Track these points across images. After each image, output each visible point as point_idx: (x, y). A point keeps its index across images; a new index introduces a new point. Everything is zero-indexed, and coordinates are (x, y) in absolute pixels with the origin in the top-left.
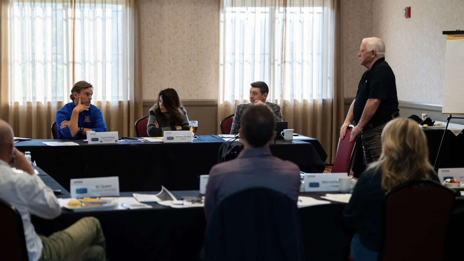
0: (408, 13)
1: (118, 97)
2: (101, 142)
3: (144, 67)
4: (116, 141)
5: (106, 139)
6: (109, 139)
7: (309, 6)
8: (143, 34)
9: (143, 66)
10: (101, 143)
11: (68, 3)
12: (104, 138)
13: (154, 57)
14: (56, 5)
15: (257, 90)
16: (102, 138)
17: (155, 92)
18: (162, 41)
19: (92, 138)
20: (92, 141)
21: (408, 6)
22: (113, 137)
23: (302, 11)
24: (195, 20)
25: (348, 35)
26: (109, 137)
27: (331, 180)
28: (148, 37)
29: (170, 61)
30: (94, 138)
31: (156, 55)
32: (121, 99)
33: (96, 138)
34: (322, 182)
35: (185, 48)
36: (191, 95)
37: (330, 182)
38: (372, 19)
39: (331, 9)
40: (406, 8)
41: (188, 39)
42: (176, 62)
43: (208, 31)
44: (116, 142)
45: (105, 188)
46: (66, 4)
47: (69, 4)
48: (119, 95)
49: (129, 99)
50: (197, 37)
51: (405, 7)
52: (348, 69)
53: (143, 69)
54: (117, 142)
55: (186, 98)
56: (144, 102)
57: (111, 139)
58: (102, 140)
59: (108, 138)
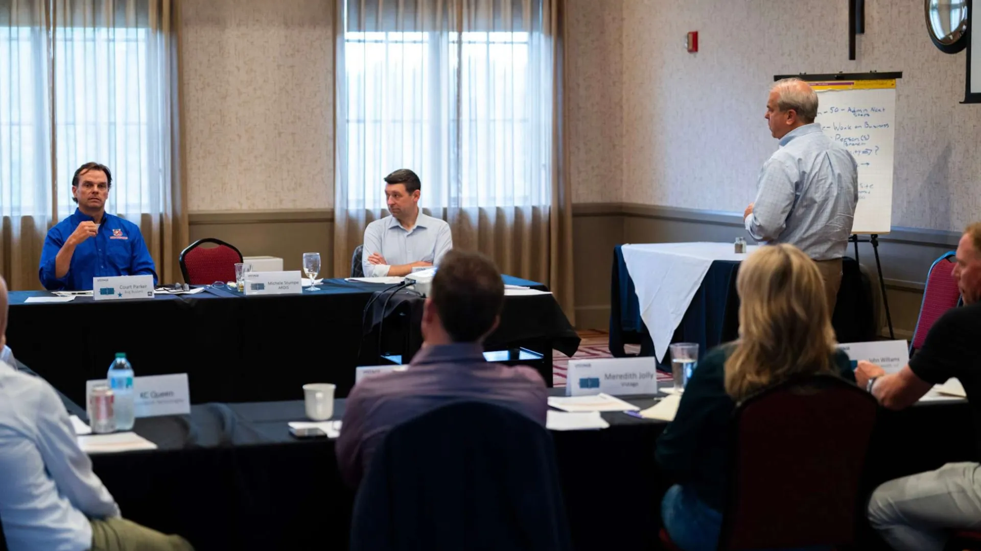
0: (694, 42)
1: (141, 206)
2: (120, 295)
3: (191, 148)
4: (150, 293)
5: (130, 290)
6: (135, 290)
7: (506, 31)
8: (188, 84)
9: (188, 147)
10: (120, 298)
11: (41, 25)
12: (125, 288)
13: (210, 129)
14: (18, 31)
15: (399, 188)
16: (122, 287)
17: (212, 196)
18: (224, 98)
19: (101, 289)
20: (101, 294)
21: (693, 30)
22: (143, 285)
23: (491, 40)
24: (287, 56)
25: (578, 85)
26: (134, 286)
27: (623, 373)
28: (197, 90)
29: (239, 136)
30: (105, 287)
31: (214, 125)
32: (146, 211)
33: (108, 289)
34: (606, 375)
35: (269, 110)
36: (281, 201)
37: (621, 377)
38: (621, 55)
39: (546, 36)
40: (689, 33)
41: (275, 93)
42: (253, 138)
43: (312, 78)
44: (149, 295)
45: (161, 399)
46: (37, 28)
47: (44, 27)
48: (143, 202)
49: (161, 210)
50: (292, 89)
51: (688, 31)
52: (579, 149)
53: (188, 151)
54: (151, 295)
55: (272, 207)
56: (190, 216)
57: (140, 289)
58: (122, 292)
59: (132, 287)
